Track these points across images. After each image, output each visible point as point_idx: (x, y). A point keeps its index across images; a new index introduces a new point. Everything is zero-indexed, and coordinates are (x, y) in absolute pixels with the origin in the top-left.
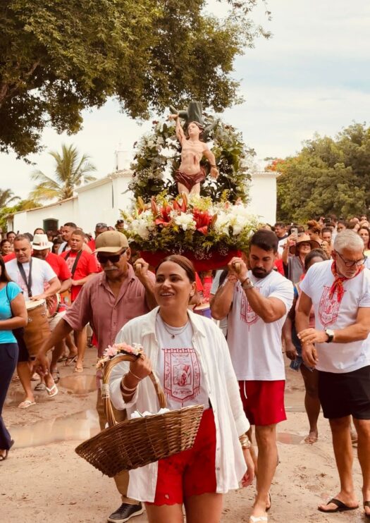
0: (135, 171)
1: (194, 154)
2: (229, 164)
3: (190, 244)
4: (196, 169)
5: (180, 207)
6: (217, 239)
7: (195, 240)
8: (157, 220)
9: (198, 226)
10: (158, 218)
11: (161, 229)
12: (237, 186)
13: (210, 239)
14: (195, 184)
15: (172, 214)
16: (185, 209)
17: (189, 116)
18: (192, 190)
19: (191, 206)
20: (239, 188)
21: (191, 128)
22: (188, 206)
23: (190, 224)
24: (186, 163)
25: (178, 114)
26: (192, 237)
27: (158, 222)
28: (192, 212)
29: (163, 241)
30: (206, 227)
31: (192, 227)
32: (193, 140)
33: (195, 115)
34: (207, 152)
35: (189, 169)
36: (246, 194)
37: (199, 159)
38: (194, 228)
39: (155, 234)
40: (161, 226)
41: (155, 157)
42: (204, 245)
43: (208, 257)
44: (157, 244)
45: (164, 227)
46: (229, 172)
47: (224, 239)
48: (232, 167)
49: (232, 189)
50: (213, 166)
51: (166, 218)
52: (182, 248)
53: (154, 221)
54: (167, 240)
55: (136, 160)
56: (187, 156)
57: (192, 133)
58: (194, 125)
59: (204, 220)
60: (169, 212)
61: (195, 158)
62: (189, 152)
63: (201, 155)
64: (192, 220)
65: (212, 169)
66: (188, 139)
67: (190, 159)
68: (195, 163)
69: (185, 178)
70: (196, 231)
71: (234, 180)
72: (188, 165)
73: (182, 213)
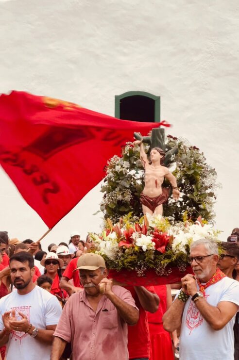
0: (105, 192)
1: (156, 178)
2: (191, 184)
3: (151, 263)
4: (158, 191)
5: (141, 229)
6: (174, 258)
7: (155, 258)
8: (121, 242)
9: (157, 246)
10: (122, 240)
11: (124, 250)
12: (200, 204)
13: (168, 257)
14: (157, 205)
15: (134, 236)
16: (145, 231)
17: (151, 142)
18: (155, 212)
19: (151, 227)
20: (201, 206)
21: (152, 154)
22: (148, 228)
23: (149, 245)
24: (149, 187)
25: (142, 140)
26: (152, 257)
27: (122, 244)
28: (152, 233)
29: (126, 261)
30: (164, 247)
31: (151, 248)
32: (155, 165)
33: (157, 141)
34: (168, 176)
35: (152, 192)
36: (208, 210)
37: (160, 183)
38: (153, 248)
39: (120, 255)
40: (124, 247)
41: (122, 180)
42: (162, 262)
43: (168, 273)
44: (120, 263)
45: (127, 248)
46: (192, 191)
47: (181, 256)
48: (194, 187)
49: (194, 208)
50: (175, 188)
51: (129, 240)
52: (144, 266)
53: (118, 243)
54: (129, 260)
55: (107, 182)
56: (149, 181)
57: (154, 158)
58: (156, 151)
59: (162, 241)
60: (132, 233)
61: (156, 183)
62: (151, 177)
63: (162, 179)
64: (151, 242)
65: (174, 190)
66: (150, 164)
67: (152, 183)
68: (156, 187)
69: (148, 200)
70: (156, 251)
71: (197, 199)
72: (151, 189)
73: (142, 235)
